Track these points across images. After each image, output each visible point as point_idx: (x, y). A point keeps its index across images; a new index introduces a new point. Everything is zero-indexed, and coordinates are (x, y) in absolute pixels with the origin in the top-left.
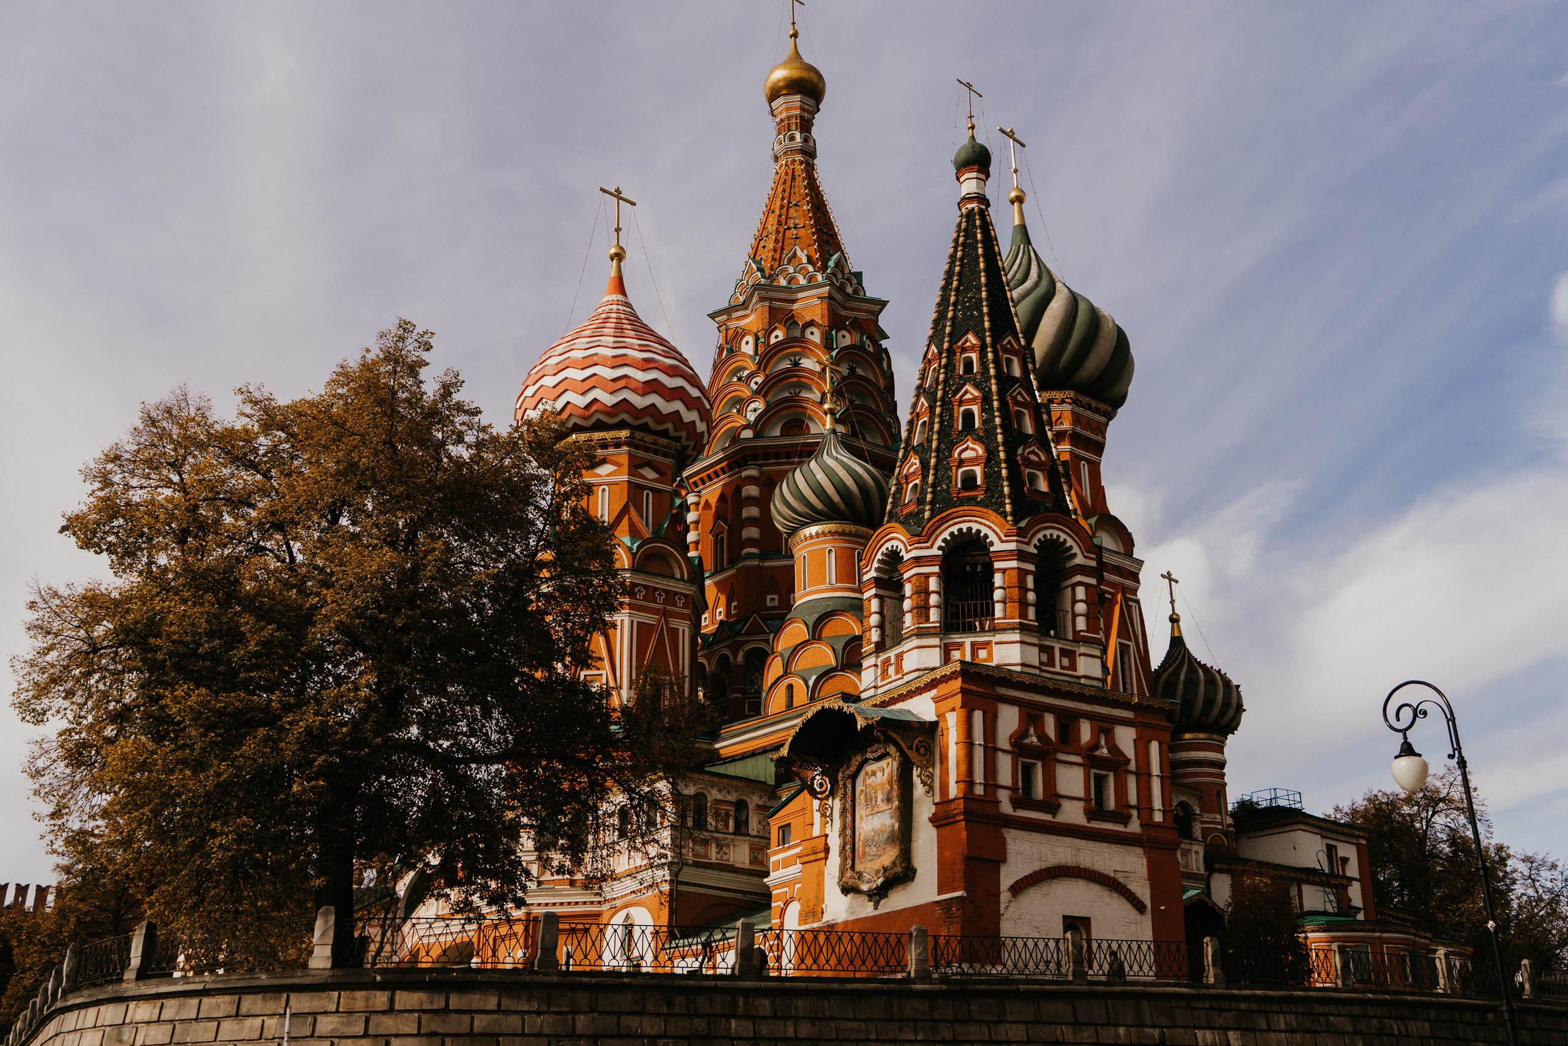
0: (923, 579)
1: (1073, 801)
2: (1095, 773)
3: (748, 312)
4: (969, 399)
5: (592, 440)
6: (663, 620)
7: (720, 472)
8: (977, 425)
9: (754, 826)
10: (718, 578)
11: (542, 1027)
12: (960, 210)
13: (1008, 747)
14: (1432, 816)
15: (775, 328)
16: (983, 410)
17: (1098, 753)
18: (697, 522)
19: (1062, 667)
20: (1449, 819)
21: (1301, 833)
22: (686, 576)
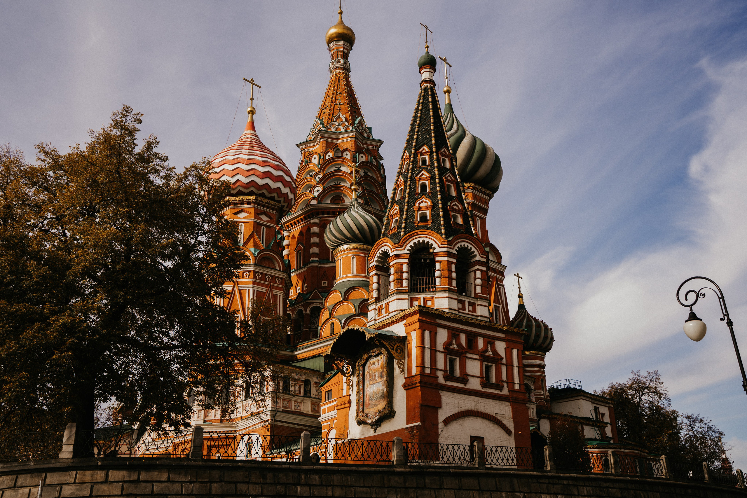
0: (400, 265)
1: (475, 378)
2: (485, 364)
3: (315, 144)
4: (424, 178)
5: (236, 200)
6: (270, 290)
7: (300, 221)
8: (428, 190)
9: (313, 393)
10: (298, 272)
11: (192, 490)
12: (421, 87)
13: (442, 350)
14: (642, 395)
15: (329, 152)
16: (431, 183)
17: (487, 354)
18: (288, 245)
19: (469, 311)
20: (650, 397)
21: (582, 400)
22: (282, 269)
